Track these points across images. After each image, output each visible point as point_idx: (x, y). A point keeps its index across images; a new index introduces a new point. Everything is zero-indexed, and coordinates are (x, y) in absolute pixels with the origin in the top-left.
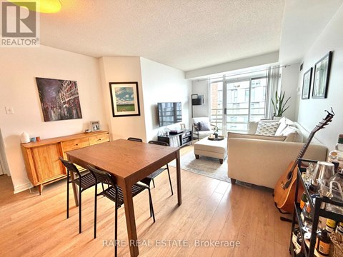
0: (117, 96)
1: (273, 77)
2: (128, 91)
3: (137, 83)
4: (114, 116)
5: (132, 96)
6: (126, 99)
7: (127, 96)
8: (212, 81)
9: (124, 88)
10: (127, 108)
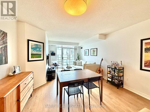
0: (32, 48)
1: (75, 49)
2: (39, 46)
3: (43, 43)
4: (28, 61)
5: (40, 50)
6: (37, 51)
7: (38, 49)
8: (57, 47)
9: (37, 45)
10: (37, 56)
